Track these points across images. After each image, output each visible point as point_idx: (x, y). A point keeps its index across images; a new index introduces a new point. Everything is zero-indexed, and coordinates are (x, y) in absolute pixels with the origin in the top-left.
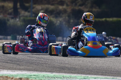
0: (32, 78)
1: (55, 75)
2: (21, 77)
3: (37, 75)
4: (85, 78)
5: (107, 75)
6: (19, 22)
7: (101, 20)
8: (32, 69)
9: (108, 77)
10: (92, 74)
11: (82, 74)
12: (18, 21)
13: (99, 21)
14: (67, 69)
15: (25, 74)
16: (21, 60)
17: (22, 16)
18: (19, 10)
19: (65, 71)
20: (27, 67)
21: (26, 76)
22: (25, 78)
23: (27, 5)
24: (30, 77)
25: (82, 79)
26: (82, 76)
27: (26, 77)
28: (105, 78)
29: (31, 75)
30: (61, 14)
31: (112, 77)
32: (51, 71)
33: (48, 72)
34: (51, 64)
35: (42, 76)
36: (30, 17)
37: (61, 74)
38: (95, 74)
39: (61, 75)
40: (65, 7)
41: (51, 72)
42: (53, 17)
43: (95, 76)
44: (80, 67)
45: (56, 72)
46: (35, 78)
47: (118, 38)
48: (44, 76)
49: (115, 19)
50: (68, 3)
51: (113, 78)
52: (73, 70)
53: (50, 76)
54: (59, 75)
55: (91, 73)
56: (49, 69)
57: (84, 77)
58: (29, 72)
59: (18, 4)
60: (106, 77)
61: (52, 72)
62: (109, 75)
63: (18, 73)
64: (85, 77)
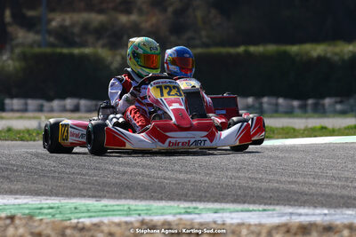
0: (42, 214)
1: (106, 206)
2: (13, 212)
3: (58, 208)
4: (189, 210)
5: (249, 203)
6: (10, 62)
7: (232, 50)
8: (44, 189)
9: (251, 207)
10: (208, 201)
11: (180, 200)
12: (9, 58)
13: (230, 55)
14: (140, 189)
15: (26, 204)
16: (14, 166)
17: (17, 45)
18: (10, 29)
19: (133, 194)
20: (30, 185)
21: (28, 208)
22: (24, 215)
23: (31, 13)
24: (38, 211)
25: (180, 213)
26: (182, 206)
27: (27, 211)
28: (242, 211)
29: (40, 206)
30: (125, 38)
31: (261, 207)
32: (97, 194)
33: (89, 197)
34: (95, 176)
35: (70, 208)
36: (39, 46)
37: (122, 202)
38: (216, 201)
39: (124, 205)
40: (134, 17)
41: (97, 196)
42: (103, 46)
43: (217, 206)
44: (175, 182)
45: (111, 198)
46: (53, 216)
47: (281, 101)
48: (76, 208)
49: (271, 48)
50: (144, 7)
51: (265, 210)
52: (155, 192)
53: (93, 209)
54: (118, 205)
55: (206, 197)
56: (90, 188)
57: (185, 208)
58: (34, 199)
59: (8, 13)
60: (246, 206)
61: (100, 197)
62: (254, 203)
63: (5, 201)
64: (189, 208)
